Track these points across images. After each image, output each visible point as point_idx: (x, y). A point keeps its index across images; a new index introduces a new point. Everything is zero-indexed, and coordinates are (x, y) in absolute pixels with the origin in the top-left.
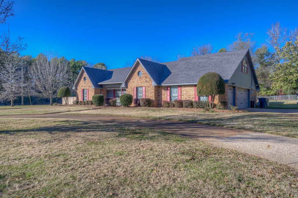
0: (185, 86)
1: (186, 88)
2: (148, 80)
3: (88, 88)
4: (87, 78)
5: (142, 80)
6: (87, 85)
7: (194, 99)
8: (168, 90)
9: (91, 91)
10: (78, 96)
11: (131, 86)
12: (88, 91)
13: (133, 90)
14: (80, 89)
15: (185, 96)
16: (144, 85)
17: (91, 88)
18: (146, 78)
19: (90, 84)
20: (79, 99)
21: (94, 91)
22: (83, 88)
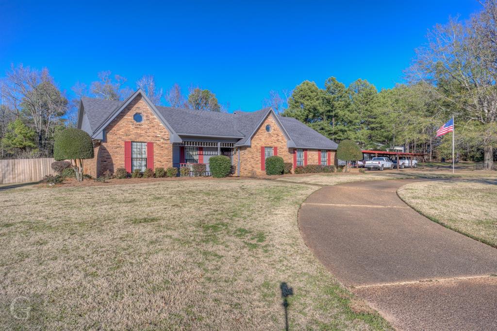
0: (310, 150)
1: (311, 152)
2: (280, 138)
3: (149, 139)
4: (147, 116)
5: (273, 138)
6: (146, 132)
7: (318, 164)
8: (294, 153)
9: (162, 147)
10: (110, 158)
11: (255, 144)
12: (150, 146)
13: (260, 151)
14: (119, 141)
15: (310, 160)
16: (275, 145)
17: (162, 140)
18: (278, 135)
19: (158, 132)
20: (115, 164)
21: (171, 148)
22: (132, 137)
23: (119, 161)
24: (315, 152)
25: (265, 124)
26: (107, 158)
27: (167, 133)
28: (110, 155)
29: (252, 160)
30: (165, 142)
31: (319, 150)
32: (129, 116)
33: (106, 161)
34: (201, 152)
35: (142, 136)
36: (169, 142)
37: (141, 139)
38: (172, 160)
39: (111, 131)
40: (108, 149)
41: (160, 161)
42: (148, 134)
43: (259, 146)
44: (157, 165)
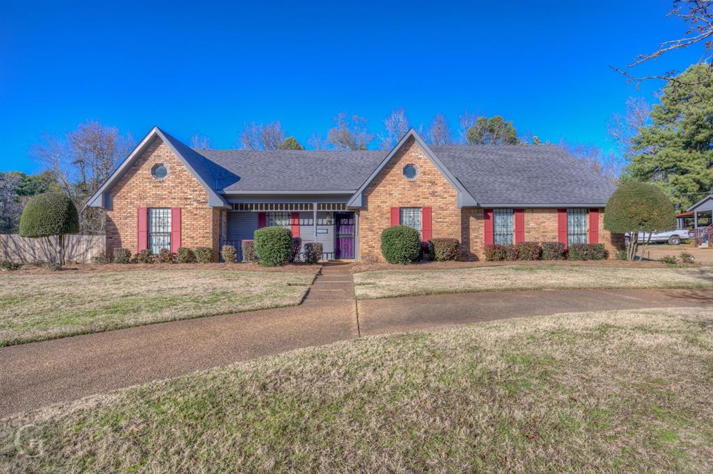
0: (533, 210)
1: (536, 215)
2: (439, 189)
3: (175, 203)
4: (171, 168)
5: (420, 189)
6: (170, 193)
7: (556, 240)
8: (487, 217)
9: (196, 215)
10: (118, 233)
11: (378, 203)
12: (177, 213)
13: (389, 215)
14: (130, 209)
15: (533, 232)
16: (427, 203)
17: (195, 204)
18: (433, 183)
19: (189, 192)
20: (124, 242)
21: (210, 216)
22: (149, 201)
23: (130, 239)
24: (547, 215)
25: (402, 164)
26: (113, 233)
27: (204, 193)
28: (117, 229)
29: (370, 233)
30: (201, 206)
31: (562, 210)
32: (145, 170)
33: (111, 238)
34: (296, 220)
35: (163, 199)
36: (207, 206)
37: (163, 204)
38: (211, 235)
39: (119, 194)
40: (115, 221)
41: (193, 237)
42: (173, 195)
43: (386, 208)
44: (188, 243)
